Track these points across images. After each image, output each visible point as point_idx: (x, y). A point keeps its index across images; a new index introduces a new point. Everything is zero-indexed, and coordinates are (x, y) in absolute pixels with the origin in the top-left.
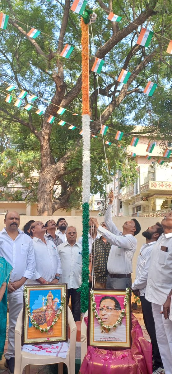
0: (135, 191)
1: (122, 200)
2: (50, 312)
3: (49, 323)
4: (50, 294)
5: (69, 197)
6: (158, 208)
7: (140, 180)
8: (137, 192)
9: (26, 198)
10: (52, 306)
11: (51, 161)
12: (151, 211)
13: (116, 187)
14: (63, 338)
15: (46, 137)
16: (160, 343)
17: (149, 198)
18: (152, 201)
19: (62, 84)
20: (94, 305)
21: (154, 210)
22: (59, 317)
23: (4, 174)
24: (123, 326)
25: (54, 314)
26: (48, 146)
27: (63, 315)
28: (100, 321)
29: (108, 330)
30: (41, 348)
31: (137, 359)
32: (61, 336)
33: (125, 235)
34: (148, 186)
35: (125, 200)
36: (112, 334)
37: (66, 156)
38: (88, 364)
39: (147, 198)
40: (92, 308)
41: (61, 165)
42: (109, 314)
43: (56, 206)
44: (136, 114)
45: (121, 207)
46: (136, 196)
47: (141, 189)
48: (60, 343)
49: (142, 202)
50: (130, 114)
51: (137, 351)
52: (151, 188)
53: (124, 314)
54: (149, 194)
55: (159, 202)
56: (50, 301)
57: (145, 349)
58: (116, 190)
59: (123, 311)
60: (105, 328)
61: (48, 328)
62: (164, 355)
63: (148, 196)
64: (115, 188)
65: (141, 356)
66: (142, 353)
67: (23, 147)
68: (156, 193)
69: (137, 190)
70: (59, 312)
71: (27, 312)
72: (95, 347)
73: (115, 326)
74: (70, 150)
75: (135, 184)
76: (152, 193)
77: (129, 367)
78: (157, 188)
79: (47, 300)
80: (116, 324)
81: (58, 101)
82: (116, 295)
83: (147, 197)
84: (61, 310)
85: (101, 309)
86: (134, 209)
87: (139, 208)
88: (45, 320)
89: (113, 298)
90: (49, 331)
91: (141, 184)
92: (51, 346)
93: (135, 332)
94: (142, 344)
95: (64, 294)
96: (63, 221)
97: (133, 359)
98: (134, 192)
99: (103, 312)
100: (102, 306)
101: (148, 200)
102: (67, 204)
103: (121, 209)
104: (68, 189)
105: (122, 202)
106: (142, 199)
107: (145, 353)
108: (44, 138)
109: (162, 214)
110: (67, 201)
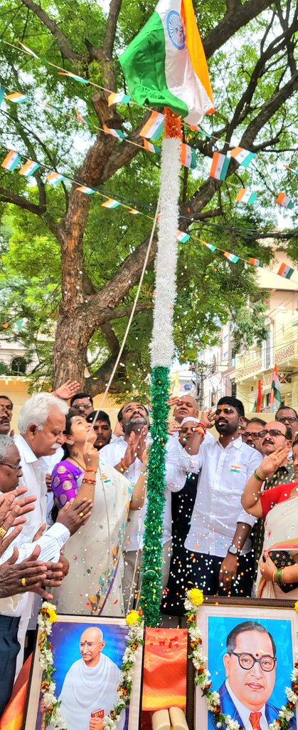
1: (236, 381)
8: (268, 364)
11: (83, 287)
13: (224, 352)
15: (75, 234)
17: (292, 378)
19: (111, 117)
26: (79, 253)
35: (243, 381)
39: (289, 377)
41: (105, 298)
46: (266, 373)
47: (276, 357)
54: (293, 368)
58: (223, 359)
63: (291, 373)
64: (221, 355)
69: (268, 359)
75: (264, 347)
83: (289, 375)
98: (263, 364)
101: (290, 382)
105: (235, 384)
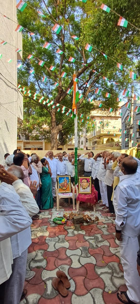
0: (94, 135)
2: (66, 184)
3: (66, 187)
4: (65, 178)
5: (64, 140)
6: (105, 143)
7: (96, 129)
9: (41, 138)
10: (66, 182)
11: (56, 124)
12: (101, 144)
14: (70, 191)
15: (54, 114)
16: (101, 192)
17: (100, 138)
18: (102, 139)
19: (61, 90)
20: (80, 181)
21: (103, 143)
22: (69, 185)
23: (31, 128)
24: (89, 187)
25: (67, 184)
26: (55, 118)
27: (70, 184)
28: (82, 186)
29: (85, 189)
30: (64, 194)
31: (93, 196)
32: (69, 191)
33: (90, 158)
34: (100, 131)
36: (86, 190)
37: (63, 122)
38: (79, 197)
40: (79, 182)
41: (60, 126)
42: (85, 184)
43: (59, 145)
44: (94, 97)
45: (87, 142)
46: (94, 137)
47: (97, 133)
48: (69, 193)
49: (97, 140)
50: (91, 97)
51: (94, 194)
52: (102, 133)
53: (90, 184)
55: (105, 139)
56: (65, 180)
57: (96, 193)
59: (89, 183)
60: (83, 188)
61: (65, 188)
62: (102, 196)
63: (100, 137)
65: (95, 195)
66: (95, 194)
67: (41, 115)
68: (104, 135)
69: (95, 133)
70: (68, 184)
71: (58, 184)
72: (80, 194)
73: (87, 188)
74: (65, 119)
75: (94, 131)
76: (102, 135)
77: (91, 198)
78: (104, 133)
79: (64, 180)
80: (87, 187)
81: (59, 97)
82: (87, 178)
84: (69, 183)
85: (82, 183)
86: (93, 143)
87: (96, 142)
88: (64, 186)
89: (86, 179)
90: (66, 189)
91: (97, 131)
92: (66, 194)
93: (93, 189)
94: (95, 192)
95: (70, 178)
96: (65, 153)
97: (92, 196)
99: (83, 183)
100: (82, 182)
102: (64, 143)
103: (87, 143)
104: (64, 136)
106: (97, 138)
107: (96, 194)
108: (53, 114)
109: (106, 145)
110: (63, 142)
